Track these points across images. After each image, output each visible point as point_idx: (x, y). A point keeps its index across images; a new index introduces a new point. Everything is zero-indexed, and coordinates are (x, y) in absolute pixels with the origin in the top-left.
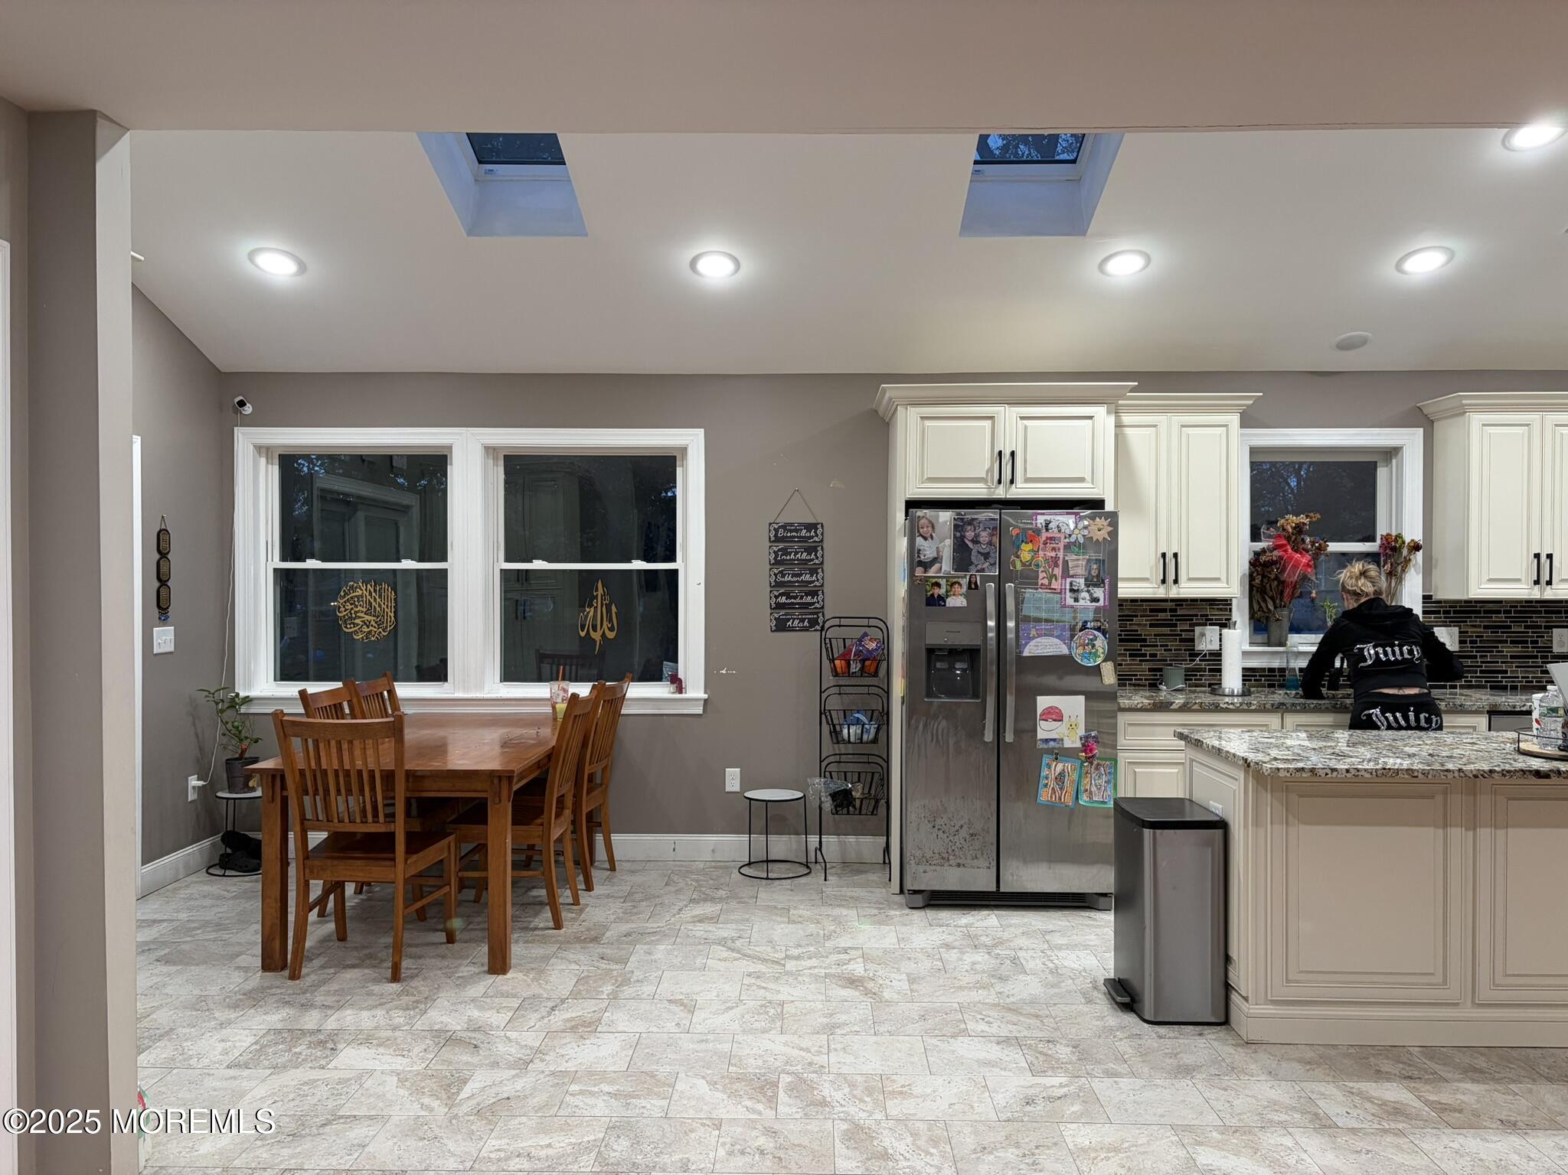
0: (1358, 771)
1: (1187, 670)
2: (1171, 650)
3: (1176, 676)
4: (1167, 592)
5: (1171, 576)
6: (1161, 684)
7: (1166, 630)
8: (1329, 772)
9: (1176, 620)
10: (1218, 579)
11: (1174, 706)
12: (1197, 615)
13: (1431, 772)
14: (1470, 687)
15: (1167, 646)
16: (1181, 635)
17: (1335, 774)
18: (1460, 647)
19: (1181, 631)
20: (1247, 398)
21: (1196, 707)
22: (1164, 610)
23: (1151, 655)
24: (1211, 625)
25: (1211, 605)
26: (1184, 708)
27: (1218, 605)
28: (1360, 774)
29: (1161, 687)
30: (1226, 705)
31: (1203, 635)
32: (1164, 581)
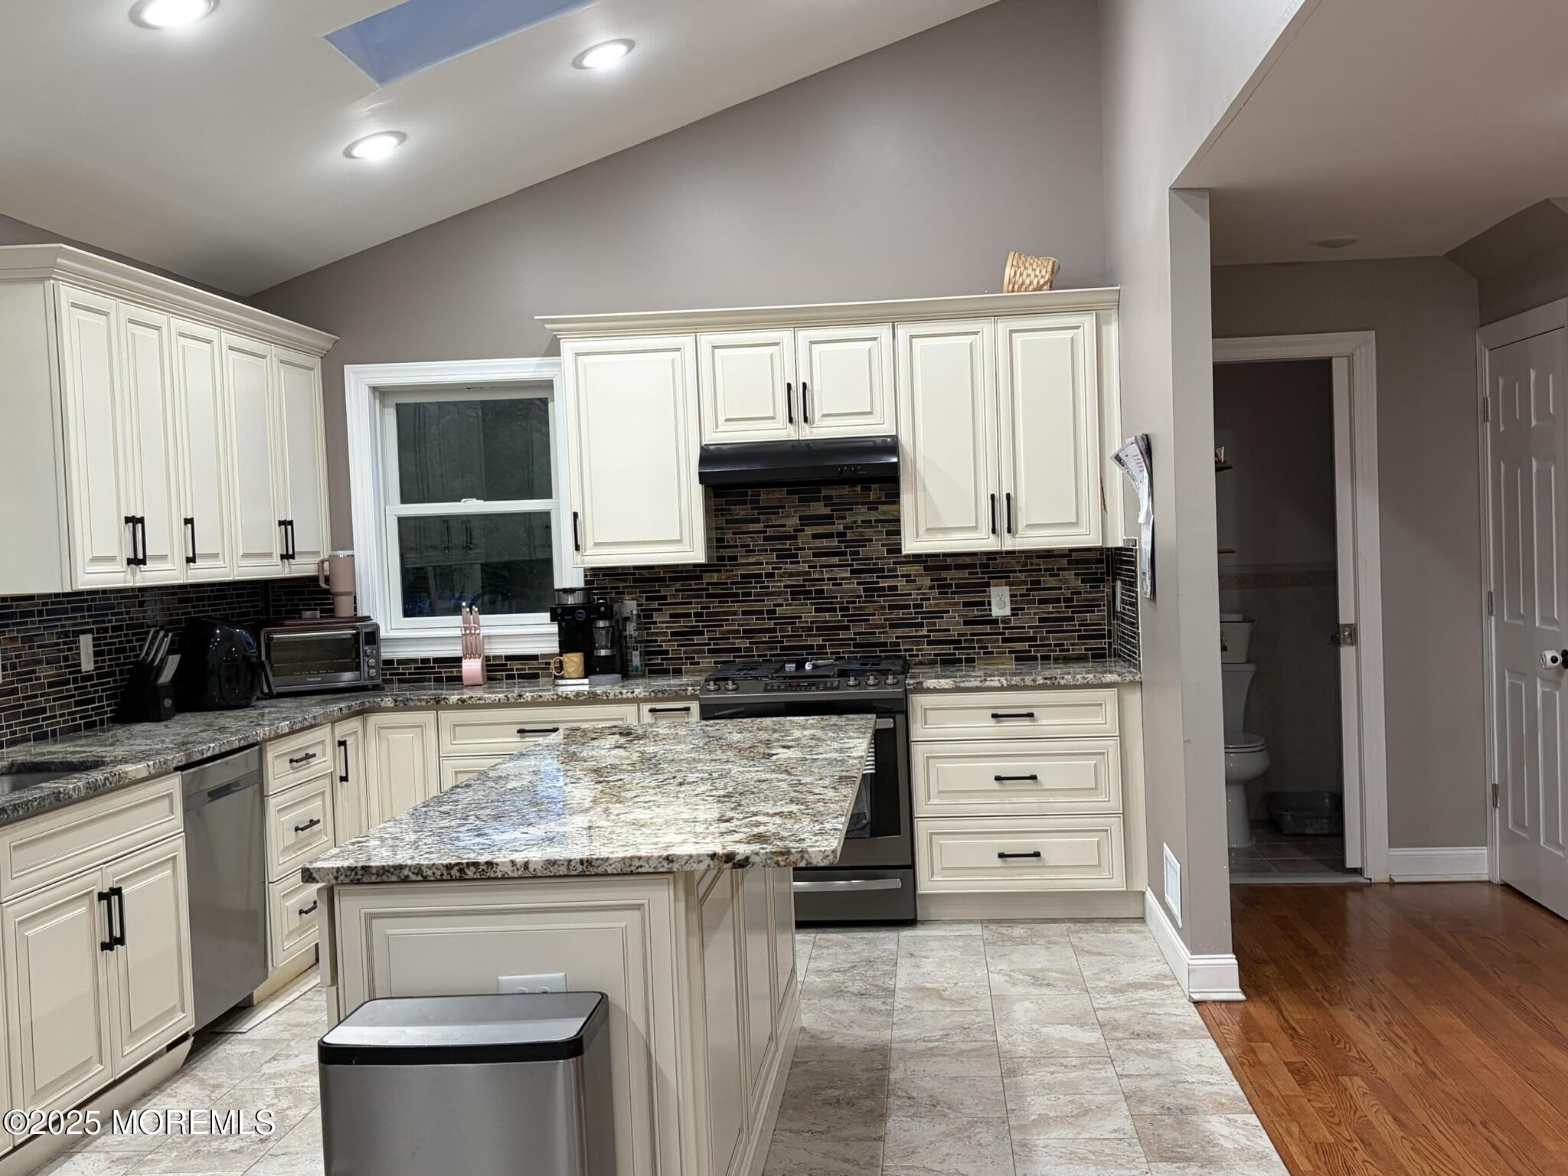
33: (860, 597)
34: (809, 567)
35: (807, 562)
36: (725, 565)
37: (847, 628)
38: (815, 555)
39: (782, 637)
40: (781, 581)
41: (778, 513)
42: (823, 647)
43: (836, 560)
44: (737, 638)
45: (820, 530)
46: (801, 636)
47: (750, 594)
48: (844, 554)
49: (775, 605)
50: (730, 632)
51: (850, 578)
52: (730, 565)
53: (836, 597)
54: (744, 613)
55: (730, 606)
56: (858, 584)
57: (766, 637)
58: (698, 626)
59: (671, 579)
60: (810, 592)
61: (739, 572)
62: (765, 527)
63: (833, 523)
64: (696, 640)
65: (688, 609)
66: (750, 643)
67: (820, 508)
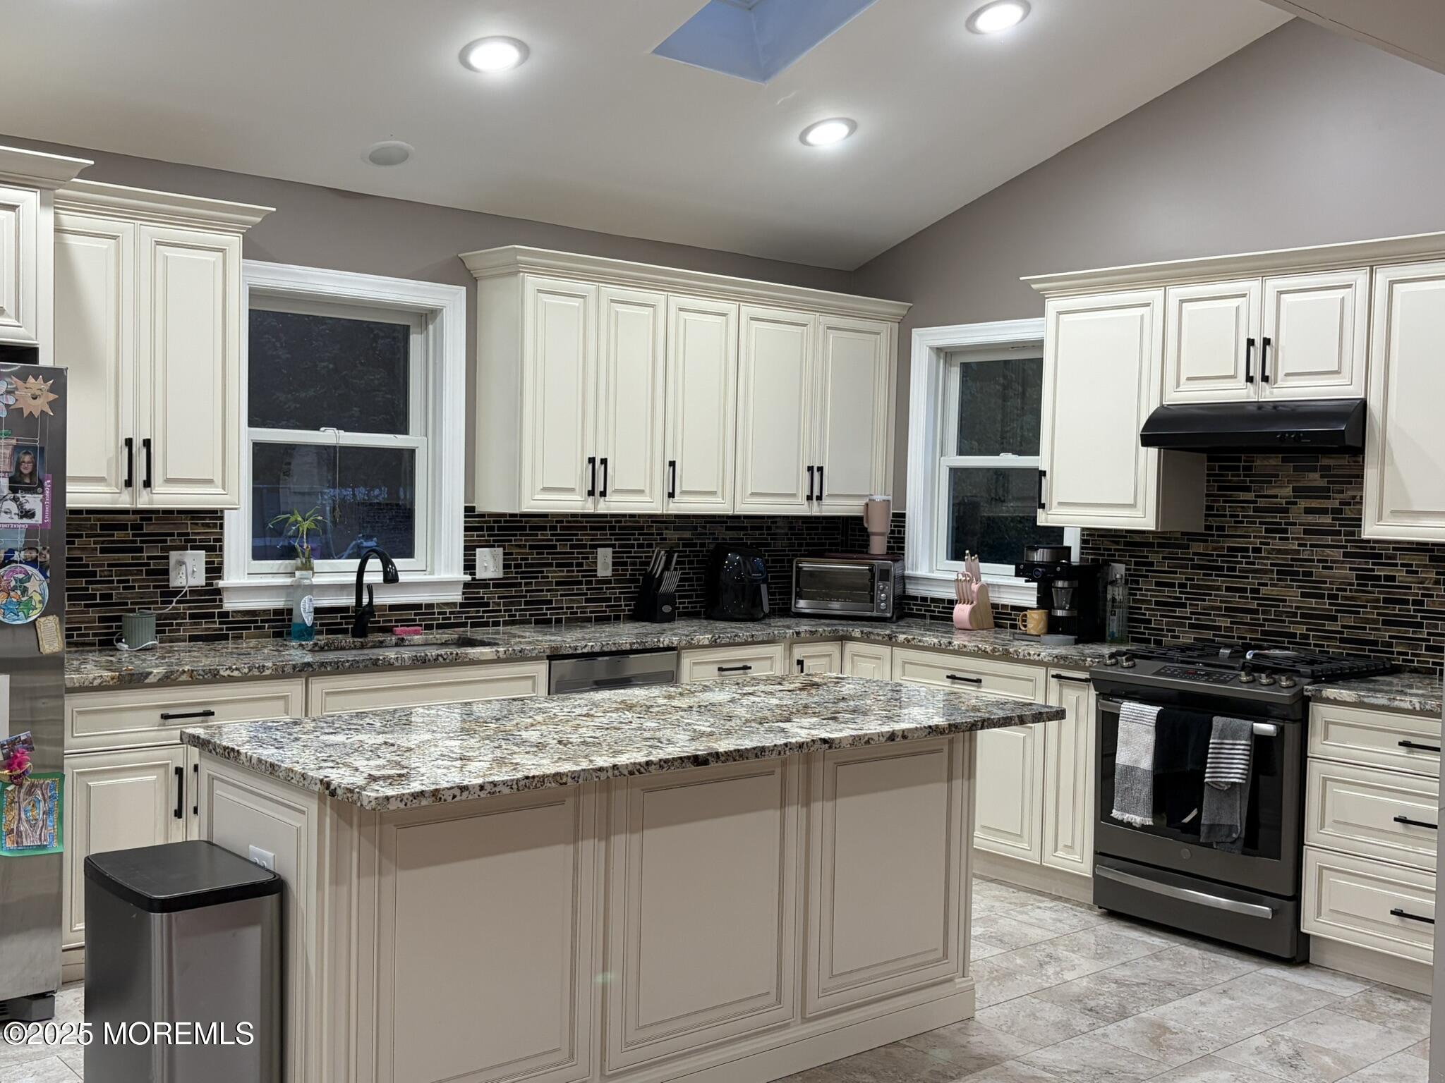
0: (495, 785)
1: (159, 617)
2: (133, 587)
3: (144, 625)
4: (133, 500)
5: (140, 475)
6: (119, 640)
7: (127, 558)
8: (457, 792)
9: (142, 542)
10: (210, 482)
11: (151, 679)
12: (172, 534)
13: (582, 774)
14: (513, 623)
15: (128, 581)
16: (149, 564)
17: (465, 794)
18: (505, 573)
19: (149, 558)
20: (256, 212)
21: (184, 678)
22: (123, 527)
23: (103, 597)
24: (193, 548)
25: (193, 518)
26: (168, 681)
27: (204, 518)
28: (497, 789)
29: (119, 645)
30: (228, 672)
31: (181, 563)
32: (129, 483)
33: (1352, 584)
34: (1299, 545)
35: (1297, 539)
36: (1213, 535)
37: (1334, 619)
38: (1306, 532)
39: (1264, 620)
40: (1268, 558)
41: (1270, 482)
42: (1306, 637)
43: (1329, 539)
44: (1219, 616)
45: (1315, 504)
46: (1284, 621)
47: (1234, 569)
48: (1338, 533)
49: (1260, 584)
50: (1213, 608)
51: (1343, 562)
52: (1218, 536)
53: (1325, 582)
54: (1228, 589)
55: (1213, 580)
56: (1351, 569)
57: (1248, 618)
58: (1181, 598)
59: (1160, 545)
60: (1297, 573)
61: (1226, 545)
62: (1256, 496)
63: (1329, 498)
64: (1178, 612)
65: (1174, 578)
66: (1231, 623)
67: (1315, 479)
